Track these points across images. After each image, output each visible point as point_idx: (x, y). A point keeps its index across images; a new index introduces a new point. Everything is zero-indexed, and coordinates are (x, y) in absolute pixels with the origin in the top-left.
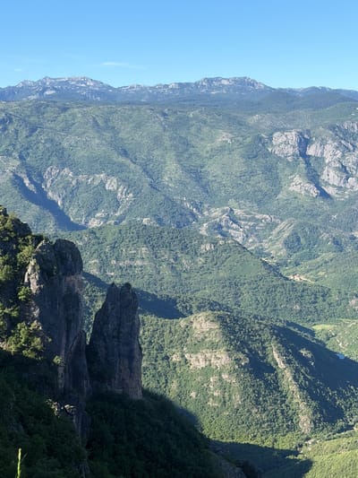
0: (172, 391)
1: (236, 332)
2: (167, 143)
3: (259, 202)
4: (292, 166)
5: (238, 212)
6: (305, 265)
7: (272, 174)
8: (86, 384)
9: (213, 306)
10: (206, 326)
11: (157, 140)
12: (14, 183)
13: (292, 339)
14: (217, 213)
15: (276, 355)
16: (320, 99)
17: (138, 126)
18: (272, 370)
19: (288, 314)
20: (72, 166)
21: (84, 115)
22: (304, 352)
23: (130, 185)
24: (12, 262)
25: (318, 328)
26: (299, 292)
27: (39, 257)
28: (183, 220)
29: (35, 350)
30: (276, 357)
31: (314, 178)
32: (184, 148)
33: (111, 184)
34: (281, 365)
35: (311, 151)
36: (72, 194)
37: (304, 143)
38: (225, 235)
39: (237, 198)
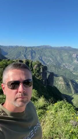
0: (56, 86)
1: (65, 80)
2: (58, 54)
3: (70, 63)
4: (75, 59)
5: (67, 64)
6: (75, 72)
7: (72, 60)
8: (47, 84)
9: (62, 76)
10: (61, 78)
11: (57, 54)
12: (39, 58)
13: (73, 82)
14: (64, 64)
17: (55, 52)
18: (69, 85)
19: (72, 78)
20: (46, 56)
21: (48, 50)
22: (74, 83)
23: (53, 59)
24: (39, 68)
25: (76, 80)
26: (74, 75)
27: (42, 68)
28: (59, 64)
29: (41, 79)
30: (70, 83)
32: (61, 55)
33: (51, 59)
36: (45, 60)
37: (77, 56)
38: (65, 67)
39: (67, 62)
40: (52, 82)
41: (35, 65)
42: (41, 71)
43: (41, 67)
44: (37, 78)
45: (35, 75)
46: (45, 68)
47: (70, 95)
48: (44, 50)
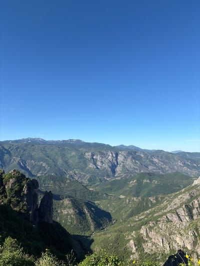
0: (58, 220)
1: (75, 204)
2: (59, 154)
3: (82, 170)
4: (90, 161)
5: (76, 172)
6: (93, 186)
7: (85, 163)
8: (37, 220)
9: (69, 197)
10: (68, 202)
11: (57, 154)
12: (18, 164)
13: (90, 205)
14: (71, 172)
15: (85, 210)
16: (97, 145)
17: (52, 150)
18: (84, 213)
19: (88, 199)
20: (34, 160)
21: (38, 147)
22: (92, 209)
23: (49, 165)
24: (20, 185)
25: (96, 202)
26: (91, 193)
27: (27, 184)
28: (62, 174)
29: (24, 210)
31: (95, 164)
32: (63, 156)
33: (44, 165)
34: (87, 212)
35: (94, 157)
36: (33, 167)
37: (93, 155)
38: (73, 178)
39: (76, 169)
40: (50, 212)
41: (11, 180)
42: (25, 190)
43: (24, 182)
44: (15, 209)
45: (10, 201)
46: (33, 184)
47: (88, 235)
48: (29, 146)
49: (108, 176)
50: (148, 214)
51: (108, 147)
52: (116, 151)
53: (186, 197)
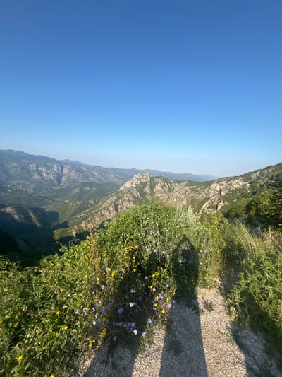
15: (31, 214)
16: (41, 158)
31: (40, 175)
34: (33, 216)
35: (39, 169)
49: (54, 185)
50: (88, 212)
51: (54, 161)
52: (62, 164)
53: (115, 198)
